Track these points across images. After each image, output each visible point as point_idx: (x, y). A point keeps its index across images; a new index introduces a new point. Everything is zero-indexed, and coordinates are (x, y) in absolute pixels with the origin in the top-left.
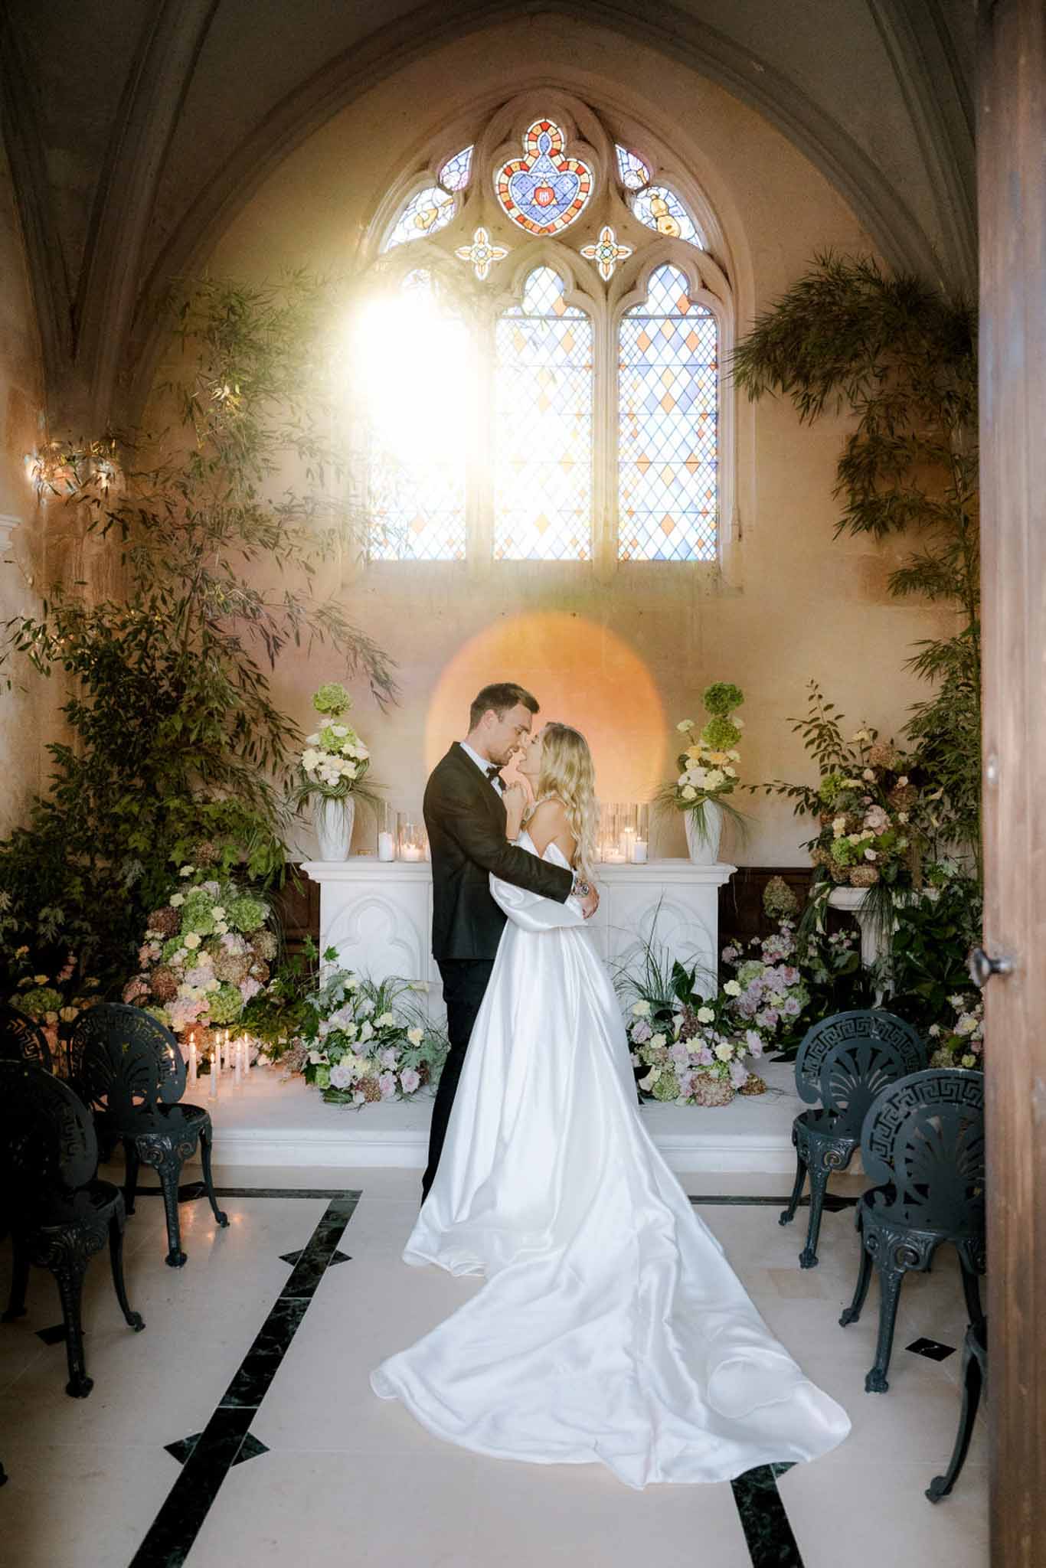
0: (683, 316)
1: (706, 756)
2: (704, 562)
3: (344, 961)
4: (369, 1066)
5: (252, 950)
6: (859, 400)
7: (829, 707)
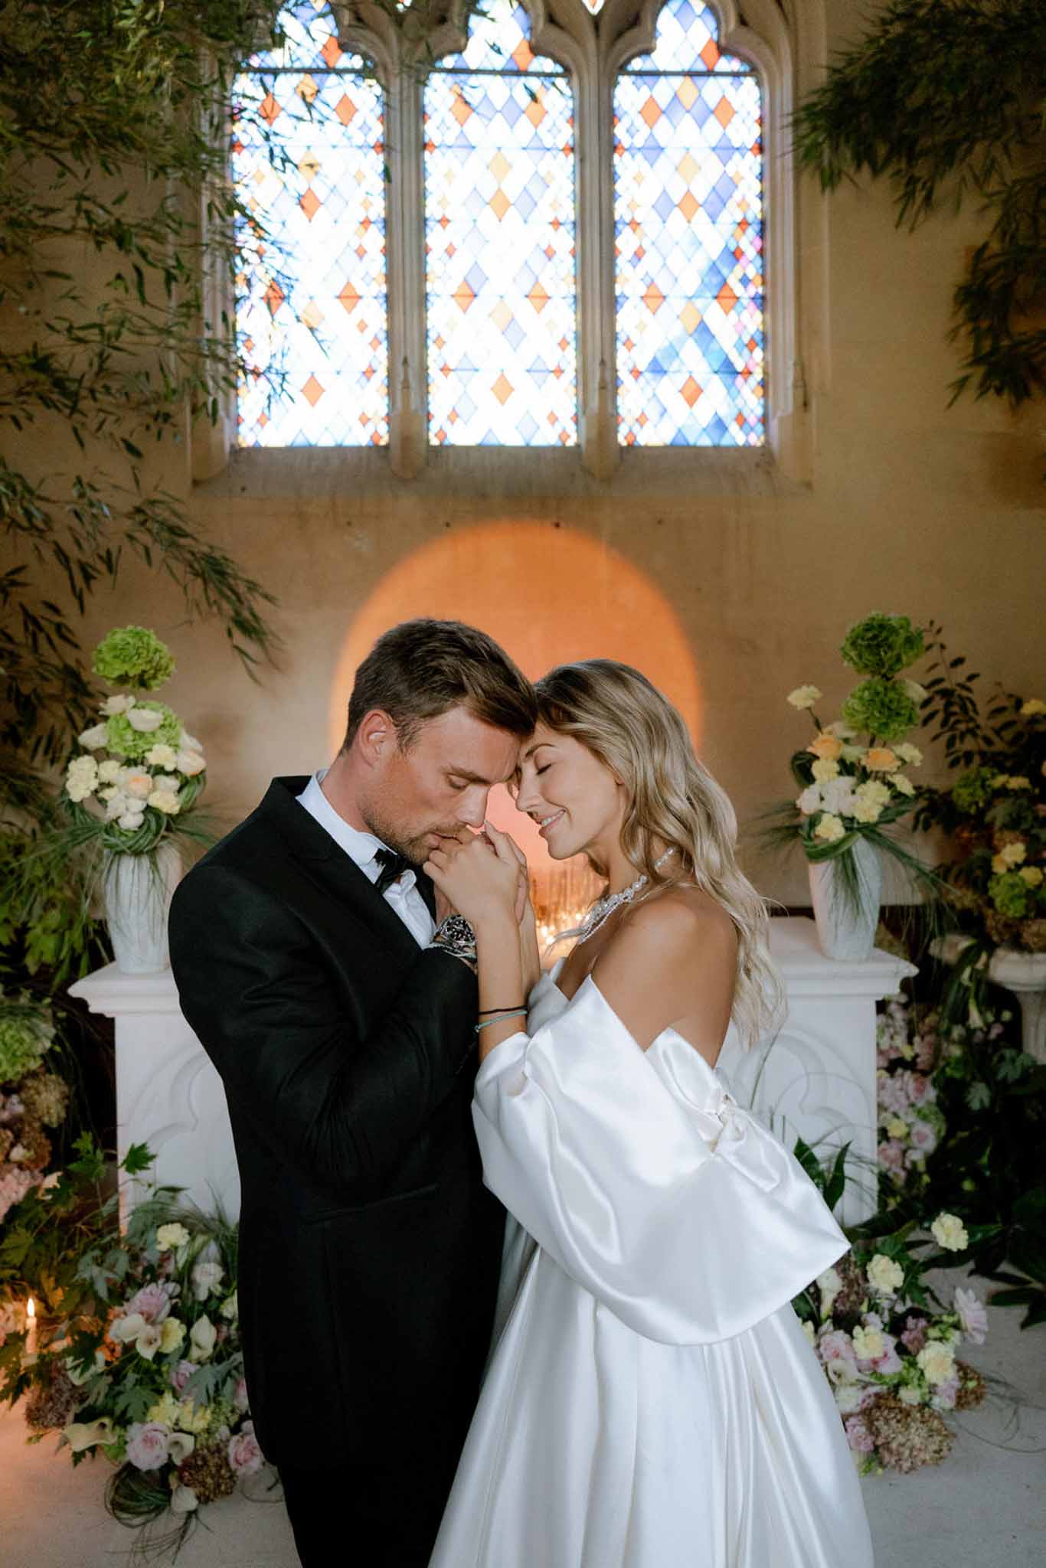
0: (710, 73)
1: (852, 753)
2: (747, 449)
3: (162, 1171)
4: (208, 1415)
5: (20, 1109)
6: (993, 185)
7: (958, 662)
